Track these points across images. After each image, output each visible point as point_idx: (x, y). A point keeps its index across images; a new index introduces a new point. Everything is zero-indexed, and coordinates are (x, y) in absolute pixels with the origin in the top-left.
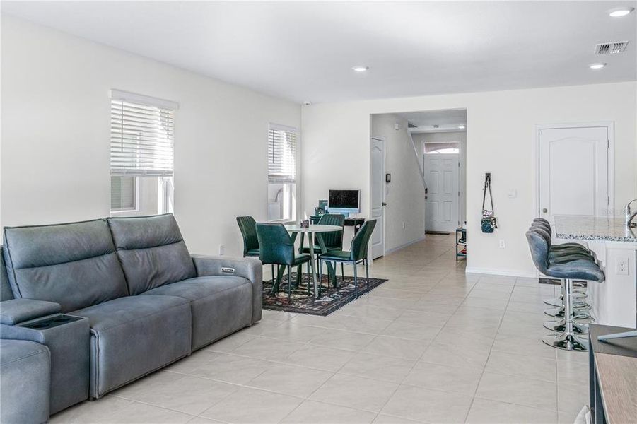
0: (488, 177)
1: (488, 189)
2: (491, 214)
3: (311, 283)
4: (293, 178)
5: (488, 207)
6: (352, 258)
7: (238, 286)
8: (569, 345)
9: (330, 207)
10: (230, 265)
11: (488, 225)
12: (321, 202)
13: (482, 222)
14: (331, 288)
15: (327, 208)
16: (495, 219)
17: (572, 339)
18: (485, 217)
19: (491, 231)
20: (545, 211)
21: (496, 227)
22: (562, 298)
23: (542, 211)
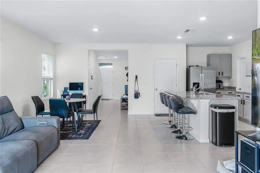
0: (136, 77)
1: (136, 81)
2: (138, 91)
3: (74, 125)
4: (52, 77)
5: (136, 89)
6: (93, 113)
7: (52, 130)
8: (184, 138)
9: (69, 90)
10: (44, 121)
11: (137, 96)
12: (65, 88)
13: (135, 94)
14: (80, 126)
15: (68, 90)
16: (139, 93)
17: (185, 136)
18: (135, 92)
19: (138, 98)
20: (157, 89)
21: (140, 96)
22: (169, 121)
23: (155, 89)
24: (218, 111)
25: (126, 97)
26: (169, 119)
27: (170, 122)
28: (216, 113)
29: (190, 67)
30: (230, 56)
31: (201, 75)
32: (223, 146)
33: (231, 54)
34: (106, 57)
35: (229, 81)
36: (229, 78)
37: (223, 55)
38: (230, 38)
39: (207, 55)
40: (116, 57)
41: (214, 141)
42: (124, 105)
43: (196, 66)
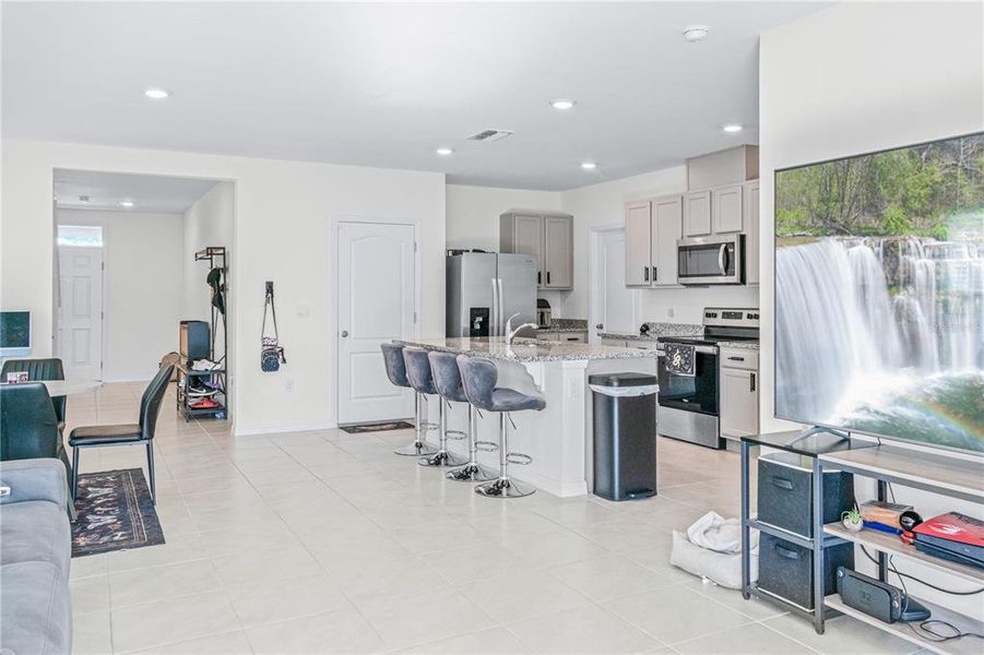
0: (270, 288)
1: (269, 306)
2: (275, 343)
5: (269, 333)
11: (272, 360)
13: (263, 356)
16: (282, 351)
18: (266, 348)
19: (276, 368)
20: (345, 334)
21: (284, 361)
22: (417, 445)
23: (341, 334)
24: (616, 392)
25: (209, 369)
26: (413, 436)
27: (419, 446)
28: (610, 399)
29: (456, 253)
30: (568, 221)
31: (494, 281)
32: (631, 498)
33: (572, 217)
34: (86, 198)
35: (563, 301)
36: (565, 291)
37: (548, 216)
38: (588, 166)
39: (501, 216)
40: (128, 204)
41: (603, 484)
42: (196, 400)
43: (474, 251)
